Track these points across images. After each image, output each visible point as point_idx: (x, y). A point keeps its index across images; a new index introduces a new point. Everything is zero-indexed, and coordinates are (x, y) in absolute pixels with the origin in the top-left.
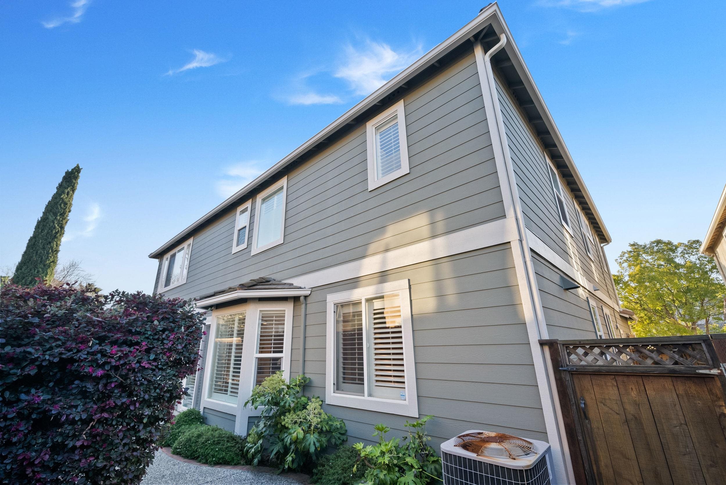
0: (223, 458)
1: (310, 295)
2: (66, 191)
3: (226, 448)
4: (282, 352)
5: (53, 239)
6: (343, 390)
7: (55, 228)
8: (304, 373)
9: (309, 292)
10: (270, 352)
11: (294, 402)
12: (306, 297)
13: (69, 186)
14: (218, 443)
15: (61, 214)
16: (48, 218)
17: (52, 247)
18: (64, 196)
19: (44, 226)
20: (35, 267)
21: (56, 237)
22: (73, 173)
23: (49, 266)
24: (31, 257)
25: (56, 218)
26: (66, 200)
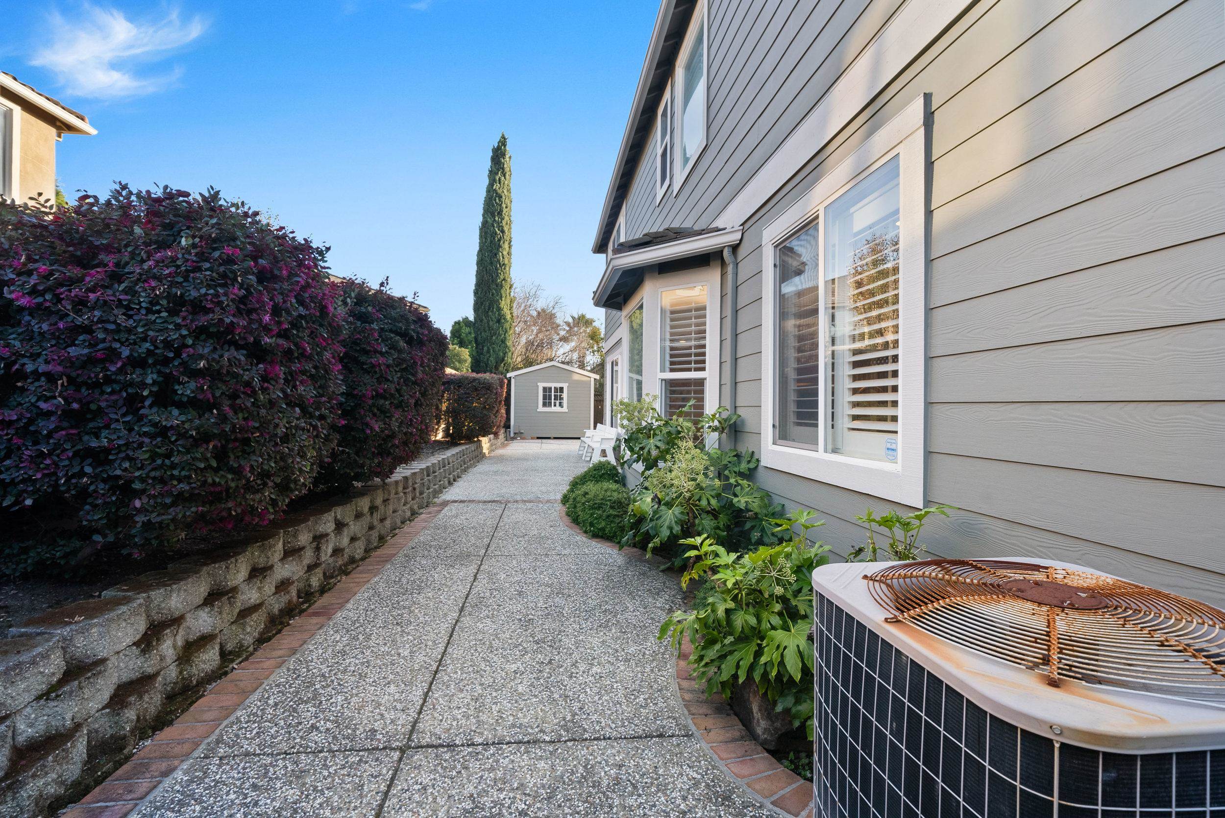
0: (603, 529)
1: (741, 240)
2: (497, 178)
3: (608, 516)
4: (703, 369)
5: (498, 249)
6: (794, 440)
7: (496, 233)
8: (735, 407)
9: (738, 236)
10: (689, 370)
11: (657, 447)
12: (735, 248)
13: (498, 170)
14: (599, 508)
15: (499, 213)
16: (487, 222)
17: (499, 261)
18: (496, 186)
19: (486, 233)
20: (489, 289)
21: (500, 246)
22: (499, 148)
23: (502, 286)
24: (483, 276)
25: (494, 220)
26: (500, 191)
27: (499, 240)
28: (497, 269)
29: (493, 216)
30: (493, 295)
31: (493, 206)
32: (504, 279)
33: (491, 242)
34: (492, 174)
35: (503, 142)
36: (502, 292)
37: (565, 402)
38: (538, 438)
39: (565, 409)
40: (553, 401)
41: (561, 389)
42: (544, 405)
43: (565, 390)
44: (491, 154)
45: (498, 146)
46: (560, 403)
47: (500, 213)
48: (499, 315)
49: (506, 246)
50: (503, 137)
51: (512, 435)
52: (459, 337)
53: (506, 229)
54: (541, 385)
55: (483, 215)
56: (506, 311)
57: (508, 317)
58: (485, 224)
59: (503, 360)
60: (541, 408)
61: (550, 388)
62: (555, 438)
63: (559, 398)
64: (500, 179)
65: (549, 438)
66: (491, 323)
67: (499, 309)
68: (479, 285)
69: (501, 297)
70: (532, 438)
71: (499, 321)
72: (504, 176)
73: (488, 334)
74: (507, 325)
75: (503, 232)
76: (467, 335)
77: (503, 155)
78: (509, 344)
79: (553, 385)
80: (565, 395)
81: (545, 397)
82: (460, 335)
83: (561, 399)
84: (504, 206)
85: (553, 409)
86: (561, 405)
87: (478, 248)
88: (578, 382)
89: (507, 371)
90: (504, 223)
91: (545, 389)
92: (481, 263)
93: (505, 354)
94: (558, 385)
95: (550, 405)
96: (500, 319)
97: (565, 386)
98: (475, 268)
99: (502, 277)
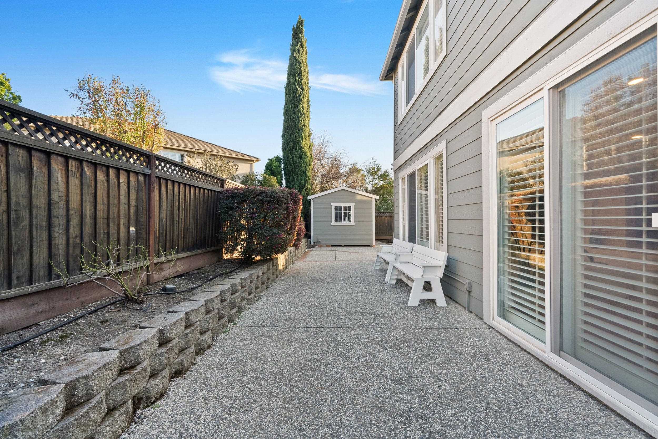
2: (297, 49)
15: (298, 75)
16: (290, 82)
17: (300, 111)
18: (296, 54)
19: (289, 90)
20: (293, 132)
21: (300, 100)
22: (298, 27)
23: (303, 131)
24: (288, 123)
25: (296, 80)
26: (299, 59)
27: (300, 95)
28: (298, 117)
29: (294, 76)
30: (296, 137)
31: (294, 69)
32: (304, 125)
33: (294, 97)
34: (293, 46)
35: (301, 23)
36: (303, 134)
37: (352, 217)
38: (332, 246)
39: (352, 223)
40: (343, 217)
41: (350, 208)
42: (336, 220)
43: (352, 209)
44: (292, 32)
45: (297, 25)
46: (349, 218)
47: (300, 75)
48: (301, 152)
49: (305, 100)
50: (300, 18)
51: (312, 243)
52: (271, 170)
53: (304, 87)
54: (334, 205)
55: (288, 79)
56: (306, 149)
57: (308, 154)
58: (289, 84)
59: (305, 186)
60: (334, 223)
61: (341, 208)
62: (345, 246)
63: (347, 214)
64: (299, 50)
65: (340, 246)
66: (295, 158)
67: (301, 148)
68: (285, 130)
69: (302, 139)
70: (328, 246)
71: (301, 157)
72: (303, 48)
73: (293, 166)
74: (307, 160)
75: (302, 89)
76: (276, 168)
77: (301, 32)
78: (309, 174)
79: (343, 205)
80: (352, 212)
81: (336, 214)
82: (272, 168)
83: (350, 215)
84: (303, 69)
85: (343, 223)
86: (349, 220)
87: (284, 104)
88: (361, 201)
89: (308, 195)
90: (303, 83)
91: (336, 208)
92: (286, 113)
93: (306, 181)
94: (347, 205)
95: (341, 220)
96: (302, 156)
97: (352, 205)
98: (283, 118)
99: (302, 123)
